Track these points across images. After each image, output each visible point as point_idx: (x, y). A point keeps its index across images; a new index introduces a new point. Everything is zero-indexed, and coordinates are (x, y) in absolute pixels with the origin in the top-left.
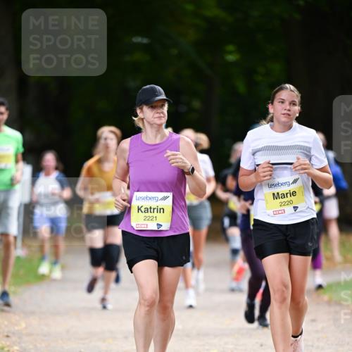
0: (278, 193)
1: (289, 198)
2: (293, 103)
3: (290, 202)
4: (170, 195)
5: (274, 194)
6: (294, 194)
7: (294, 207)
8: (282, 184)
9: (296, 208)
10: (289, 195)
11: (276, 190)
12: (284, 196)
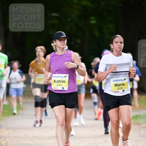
0: (117, 84)
1: (121, 86)
2: (121, 43)
3: (122, 88)
4: (68, 75)
5: (115, 84)
6: (123, 85)
7: (123, 90)
8: (119, 80)
9: (123, 91)
10: (121, 85)
11: (116, 83)
12: (119, 85)
